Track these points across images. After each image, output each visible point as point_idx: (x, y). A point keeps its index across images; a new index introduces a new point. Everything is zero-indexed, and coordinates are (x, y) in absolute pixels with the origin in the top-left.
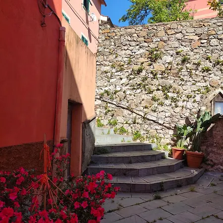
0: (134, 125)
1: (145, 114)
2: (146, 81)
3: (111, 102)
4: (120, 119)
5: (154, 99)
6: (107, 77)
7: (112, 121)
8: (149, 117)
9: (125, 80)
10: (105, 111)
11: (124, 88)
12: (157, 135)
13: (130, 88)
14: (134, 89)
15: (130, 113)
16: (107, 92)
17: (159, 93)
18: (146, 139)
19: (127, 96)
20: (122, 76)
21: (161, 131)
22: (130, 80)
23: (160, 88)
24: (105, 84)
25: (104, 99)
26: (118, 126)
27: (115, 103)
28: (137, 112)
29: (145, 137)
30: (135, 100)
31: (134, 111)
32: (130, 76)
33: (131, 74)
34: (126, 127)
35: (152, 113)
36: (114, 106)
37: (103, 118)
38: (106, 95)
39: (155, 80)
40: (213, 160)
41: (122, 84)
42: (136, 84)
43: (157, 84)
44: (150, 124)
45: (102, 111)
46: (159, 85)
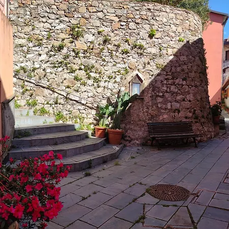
0: (56, 105)
1: (68, 94)
2: (68, 60)
3: (28, 80)
4: (40, 99)
5: (76, 79)
6: (23, 51)
7: (30, 101)
8: (71, 97)
9: (44, 57)
10: (21, 91)
11: (44, 66)
12: (80, 115)
13: (50, 65)
14: (55, 67)
15: (51, 92)
16: (23, 68)
17: (82, 73)
18: (69, 120)
19: (48, 74)
20: (41, 52)
21: (84, 111)
22: (50, 57)
23: (83, 67)
24: (21, 60)
25: (21, 77)
26: (38, 107)
27: (33, 82)
28: (59, 92)
29: (68, 118)
30: (56, 79)
31: (56, 90)
32: (50, 53)
33: (51, 51)
34: (47, 107)
35: (75, 93)
36: (32, 85)
37: (20, 98)
38: (22, 71)
39: (77, 59)
40: (131, 136)
41: (41, 61)
42: (57, 61)
43: (79, 63)
44: (73, 105)
45: (18, 90)
46: (81, 64)
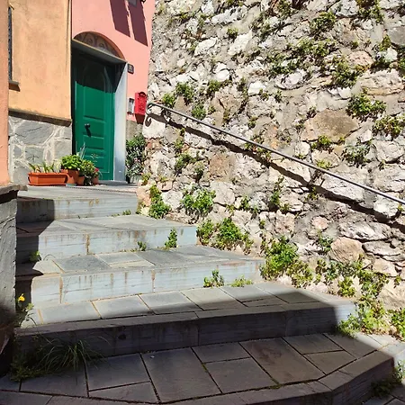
0: (272, 215)
1: (318, 173)
2: (329, 35)
3: (194, 125)
4: (222, 191)
5: (357, 108)
6: (186, 35)
7: (195, 196)
8: (331, 184)
9: (245, 41)
10: (173, 162)
11: (242, 72)
12: (367, 262)
13: (263, 68)
14: (278, 71)
15: (258, 166)
16: (182, 90)
17: (385, 82)
18: (315, 276)
19: (253, 101)
20: (238, 26)
21: (385, 250)
22: (264, 36)
23: (391, 55)
24: (181, 63)
25: (175, 118)
26: (216, 218)
27: (207, 130)
28: (285, 165)
29: (312, 268)
30: (279, 117)
31: (275, 159)
32: (266, 22)
33: (271, 13)
34: (241, 221)
35: (347, 170)
36: (203, 142)
37: (168, 187)
38: (180, 101)
39: (367, 24)
41: (234, 58)
42: (288, 49)
44: (336, 216)
45: (166, 158)
46: (386, 44)
